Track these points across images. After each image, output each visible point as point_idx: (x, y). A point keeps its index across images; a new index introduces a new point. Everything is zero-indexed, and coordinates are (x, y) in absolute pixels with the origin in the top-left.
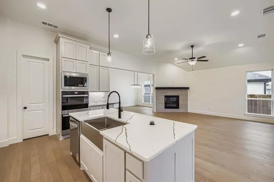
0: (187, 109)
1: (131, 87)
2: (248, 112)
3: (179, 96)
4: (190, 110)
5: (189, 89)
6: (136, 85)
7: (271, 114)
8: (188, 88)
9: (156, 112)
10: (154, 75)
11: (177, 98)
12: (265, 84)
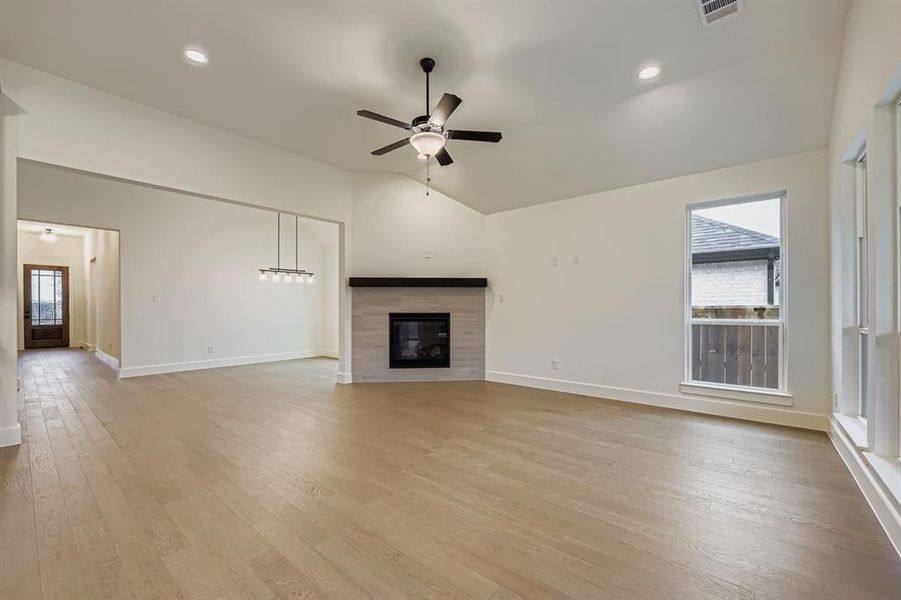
0: (483, 367)
1: (263, 277)
2: (695, 377)
3: (448, 315)
4: (491, 374)
5: (486, 286)
6: (288, 271)
7: (780, 386)
8: (482, 283)
9: (354, 385)
10: (342, 225)
11: (444, 324)
12: (770, 268)
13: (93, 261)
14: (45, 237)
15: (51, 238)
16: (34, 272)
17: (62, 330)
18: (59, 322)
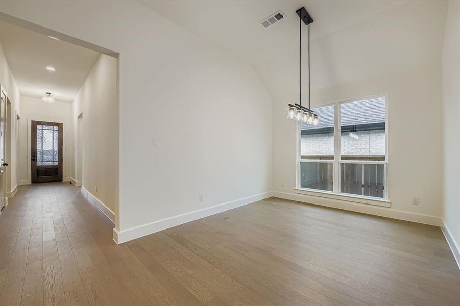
13: (80, 117)
14: (45, 99)
15: (50, 100)
16: (39, 127)
17: (57, 169)
18: (56, 164)
